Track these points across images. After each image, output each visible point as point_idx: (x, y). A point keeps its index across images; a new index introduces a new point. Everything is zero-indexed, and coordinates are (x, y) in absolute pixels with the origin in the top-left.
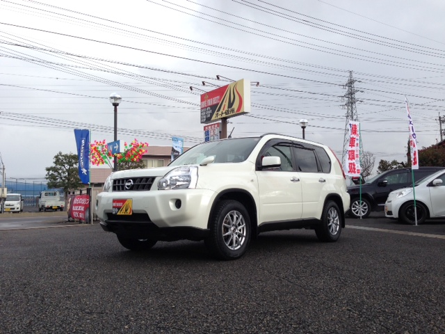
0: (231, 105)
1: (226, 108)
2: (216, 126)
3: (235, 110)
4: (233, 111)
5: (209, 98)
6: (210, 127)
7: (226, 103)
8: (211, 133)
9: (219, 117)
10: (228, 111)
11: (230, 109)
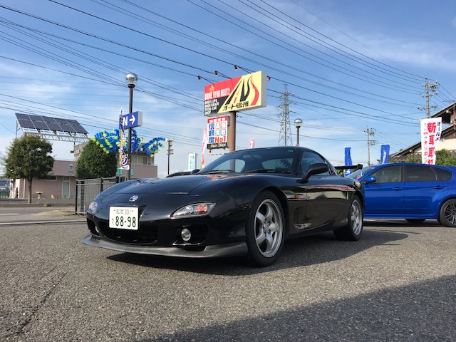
0: (243, 98)
1: (238, 101)
2: (224, 119)
3: (249, 104)
4: (247, 104)
5: (215, 90)
6: (215, 120)
7: (238, 96)
8: (217, 126)
9: (229, 110)
10: (239, 104)
11: (243, 102)
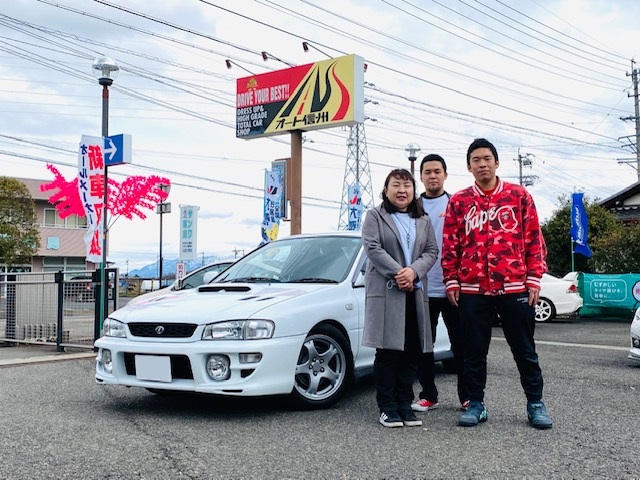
0: (318, 104)
1: (307, 111)
3: (330, 118)
5: (258, 89)
7: (306, 101)
9: (287, 127)
10: (310, 116)
11: (316, 114)
